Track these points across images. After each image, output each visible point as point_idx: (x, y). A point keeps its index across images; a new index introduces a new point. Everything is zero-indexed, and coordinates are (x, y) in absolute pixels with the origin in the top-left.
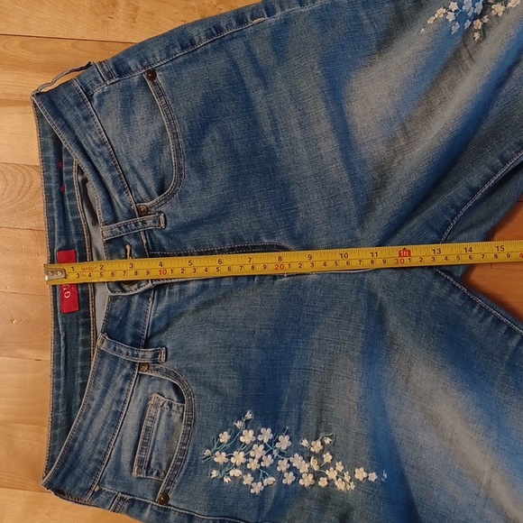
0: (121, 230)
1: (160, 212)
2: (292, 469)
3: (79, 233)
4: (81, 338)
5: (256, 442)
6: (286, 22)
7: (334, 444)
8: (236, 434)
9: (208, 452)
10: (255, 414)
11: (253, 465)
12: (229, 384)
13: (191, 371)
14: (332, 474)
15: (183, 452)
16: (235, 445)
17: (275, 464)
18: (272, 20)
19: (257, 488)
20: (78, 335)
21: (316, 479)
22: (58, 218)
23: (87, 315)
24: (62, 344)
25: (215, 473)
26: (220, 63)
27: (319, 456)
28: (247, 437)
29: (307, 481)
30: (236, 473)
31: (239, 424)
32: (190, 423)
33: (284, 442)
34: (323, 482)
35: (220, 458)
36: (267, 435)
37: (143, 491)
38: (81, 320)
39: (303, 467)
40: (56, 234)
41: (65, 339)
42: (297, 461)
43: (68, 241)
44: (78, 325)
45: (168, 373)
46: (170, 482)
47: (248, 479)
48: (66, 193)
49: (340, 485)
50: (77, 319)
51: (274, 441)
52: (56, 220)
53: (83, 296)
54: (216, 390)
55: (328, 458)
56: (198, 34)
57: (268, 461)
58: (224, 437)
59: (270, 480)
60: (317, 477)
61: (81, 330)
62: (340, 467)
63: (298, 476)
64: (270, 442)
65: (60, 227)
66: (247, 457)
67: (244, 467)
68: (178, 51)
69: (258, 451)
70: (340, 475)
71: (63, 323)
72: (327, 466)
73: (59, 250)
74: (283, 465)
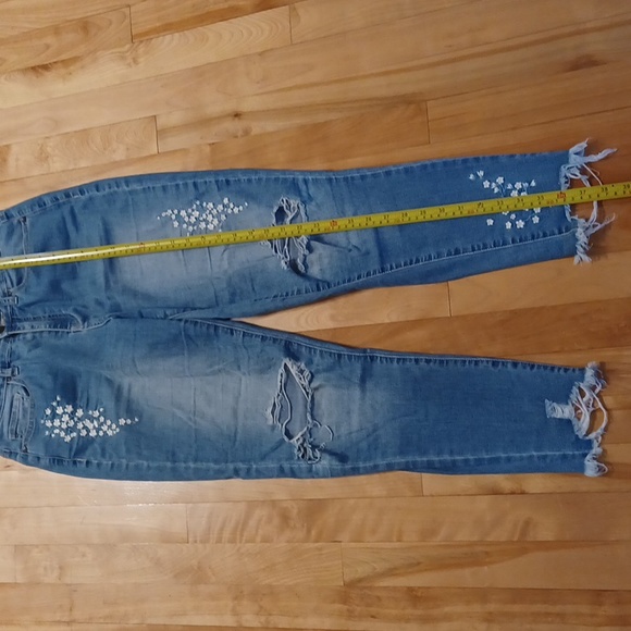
2: (85, 427)
5: (64, 413)
6: (91, 199)
7: (105, 411)
8: (54, 410)
9: (42, 422)
10: (61, 397)
11: (64, 426)
12: (48, 382)
13: (30, 378)
14: (105, 428)
15: (32, 423)
16: (54, 416)
17: (76, 425)
18: (83, 197)
19: (68, 439)
21: (98, 432)
25: (47, 433)
26: (57, 216)
27: (98, 419)
28: (59, 411)
29: (93, 434)
30: (57, 431)
31: (54, 404)
32: (33, 406)
33: (80, 413)
34: (101, 433)
35: (49, 424)
36: (69, 409)
37: (15, 446)
39: (90, 426)
42: (88, 423)
45: (19, 381)
46: (26, 440)
47: (63, 434)
49: (110, 433)
51: (73, 413)
54: (41, 387)
55: (102, 419)
56: (47, 200)
57: (72, 423)
58: (48, 412)
59: (74, 434)
60: (98, 430)
62: (109, 422)
63: (88, 431)
64: (72, 413)
66: (61, 421)
67: (60, 428)
68: (37, 208)
69: (66, 418)
70: (110, 427)
72: (102, 424)
74: (80, 426)
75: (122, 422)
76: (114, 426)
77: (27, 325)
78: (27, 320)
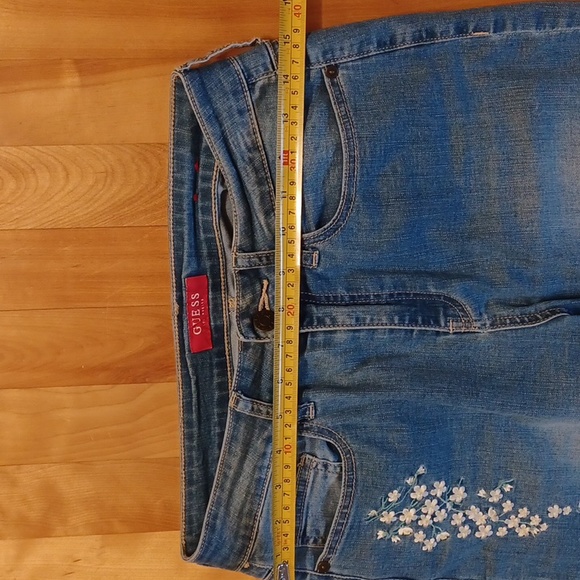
0: (261, 261)
1: (314, 249)
2: (468, 522)
3: (213, 255)
4: (216, 380)
7: (516, 490)
8: (406, 491)
9: (373, 512)
10: (429, 467)
11: (425, 521)
12: (398, 438)
14: (512, 522)
15: (344, 516)
16: (406, 501)
17: (449, 518)
19: (430, 545)
20: (212, 376)
21: (495, 529)
22: (189, 235)
23: (222, 354)
24: (193, 389)
25: (381, 534)
27: (498, 506)
28: (419, 492)
29: (484, 532)
30: (406, 531)
31: (410, 481)
32: (352, 484)
33: (459, 494)
34: (502, 532)
35: (388, 518)
36: (440, 488)
38: (215, 360)
39: (480, 519)
40: (185, 255)
41: (197, 383)
42: (474, 513)
43: (199, 264)
44: (211, 364)
46: (331, 550)
47: (419, 537)
48: (200, 204)
49: (523, 532)
50: (211, 359)
52: (186, 237)
53: (216, 332)
55: (508, 506)
57: (441, 516)
58: (394, 496)
59: (443, 535)
60: (495, 527)
61: (215, 371)
62: (523, 513)
63: (474, 528)
64: (443, 496)
65: (190, 246)
66: (419, 513)
67: (415, 525)
69: (431, 506)
70: (524, 521)
71: (193, 366)
72: (507, 516)
73: (188, 276)
74: (458, 519)
75: (554, 511)
76: (536, 520)
77: (341, 314)
78: (336, 302)
